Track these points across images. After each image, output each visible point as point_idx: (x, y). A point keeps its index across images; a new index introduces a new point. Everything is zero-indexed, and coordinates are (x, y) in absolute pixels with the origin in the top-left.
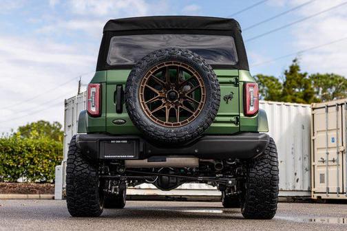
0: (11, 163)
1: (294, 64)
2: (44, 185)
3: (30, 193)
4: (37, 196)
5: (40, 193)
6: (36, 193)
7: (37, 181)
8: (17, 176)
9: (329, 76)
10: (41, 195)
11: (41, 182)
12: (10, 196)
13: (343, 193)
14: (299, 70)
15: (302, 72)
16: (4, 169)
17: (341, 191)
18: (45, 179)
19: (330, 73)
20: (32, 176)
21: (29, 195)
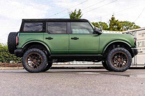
0: (7, 56)
1: (113, 17)
2: (20, 64)
3: (15, 67)
4: (17, 68)
5: (18, 67)
6: (17, 67)
7: (17, 62)
8: (9, 60)
9: (125, 22)
10: (19, 68)
11: (19, 63)
12: (7, 68)
13: (135, 65)
14: (115, 19)
15: (116, 20)
16: (4, 58)
17: (134, 64)
18: (20, 61)
19: (125, 21)
20: (15, 60)
21: (14, 68)
